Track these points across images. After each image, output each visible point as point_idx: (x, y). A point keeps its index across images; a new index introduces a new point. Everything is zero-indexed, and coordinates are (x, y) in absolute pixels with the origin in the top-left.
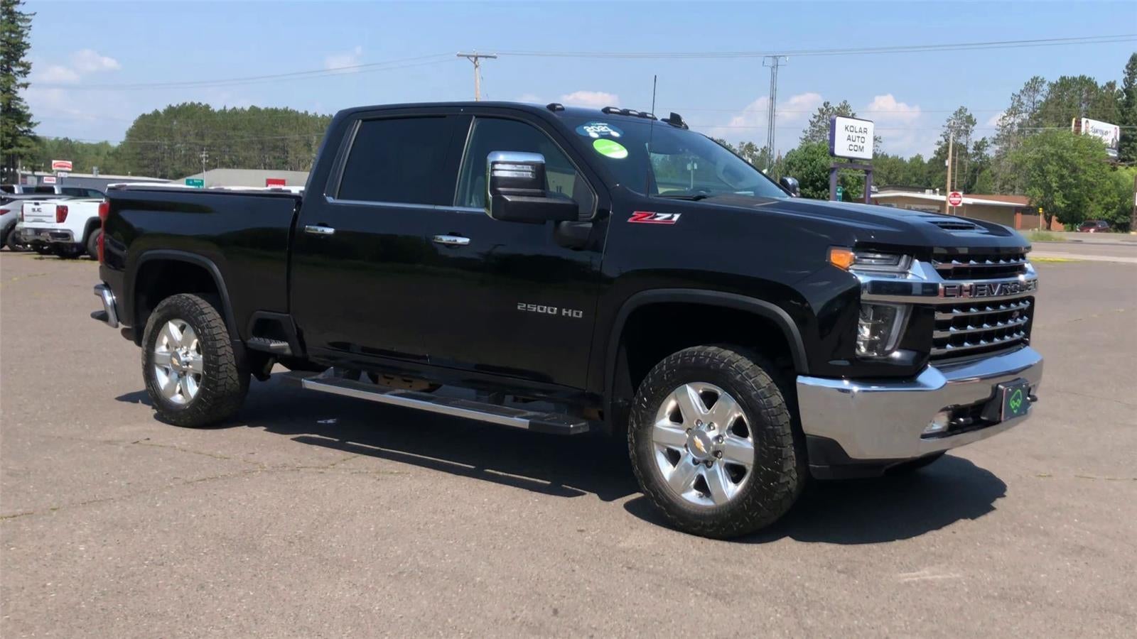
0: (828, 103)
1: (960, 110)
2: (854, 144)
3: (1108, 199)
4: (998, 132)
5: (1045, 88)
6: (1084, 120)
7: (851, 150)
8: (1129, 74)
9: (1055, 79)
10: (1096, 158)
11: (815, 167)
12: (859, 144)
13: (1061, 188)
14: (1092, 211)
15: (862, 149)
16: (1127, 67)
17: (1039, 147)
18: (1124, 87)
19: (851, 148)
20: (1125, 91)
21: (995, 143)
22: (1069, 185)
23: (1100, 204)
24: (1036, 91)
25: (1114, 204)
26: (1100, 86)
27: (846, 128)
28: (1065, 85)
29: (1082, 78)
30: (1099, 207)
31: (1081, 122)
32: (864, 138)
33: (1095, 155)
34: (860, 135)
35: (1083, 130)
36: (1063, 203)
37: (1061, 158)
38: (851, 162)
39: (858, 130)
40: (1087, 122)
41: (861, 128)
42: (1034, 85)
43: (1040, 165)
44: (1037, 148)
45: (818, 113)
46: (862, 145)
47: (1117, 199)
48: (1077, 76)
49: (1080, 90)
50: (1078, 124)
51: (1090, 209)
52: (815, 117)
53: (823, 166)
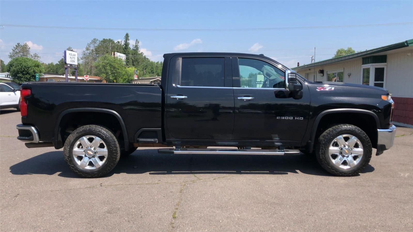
0: (19, 43)
1: (69, 48)
2: (72, 59)
3: (124, 77)
4: (83, 56)
5: (98, 43)
6: (116, 53)
7: (71, 62)
8: (126, 39)
9: (101, 39)
10: (121, 65)
11: (22, 67)
12: (73, 60)
13: (112, 74)
14: (120, 81)
15: (74, 61)
16: (125, 37)
17: (103, 61)
18: (124, 43)
19: (71, 61)
20: (125, 44)
21: (82, 59)
22: (114, 73)
23: (122, 79)
24: (95, 43)
25: (126, 78)
26: (115, 42)
27: (70, 54)
28: (104, 41)
29: (110, 39)
30: (122, 80)
31: (115, 53)
32: (74, 57)
33: (121, 64)
34: (74, 56)
35: (116, 56)
36: (112, 78)
37: (110, 65)
38: (71, 66)
39: (73, 55)
40: (117, 53)
41: (74, 54)
42: (94, 41)
43: (104, 67)
44: (102, 61)
45: (15, 47)
46: (74, 60)
47: (127, 77)
48: (108, 38)
49: (109, 43)
50: (114, 55)
51: (119, 80)
52: (14, 48)
53: (25, 66)
